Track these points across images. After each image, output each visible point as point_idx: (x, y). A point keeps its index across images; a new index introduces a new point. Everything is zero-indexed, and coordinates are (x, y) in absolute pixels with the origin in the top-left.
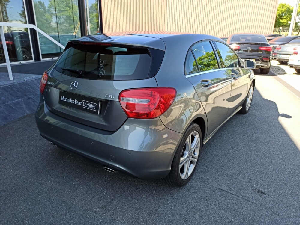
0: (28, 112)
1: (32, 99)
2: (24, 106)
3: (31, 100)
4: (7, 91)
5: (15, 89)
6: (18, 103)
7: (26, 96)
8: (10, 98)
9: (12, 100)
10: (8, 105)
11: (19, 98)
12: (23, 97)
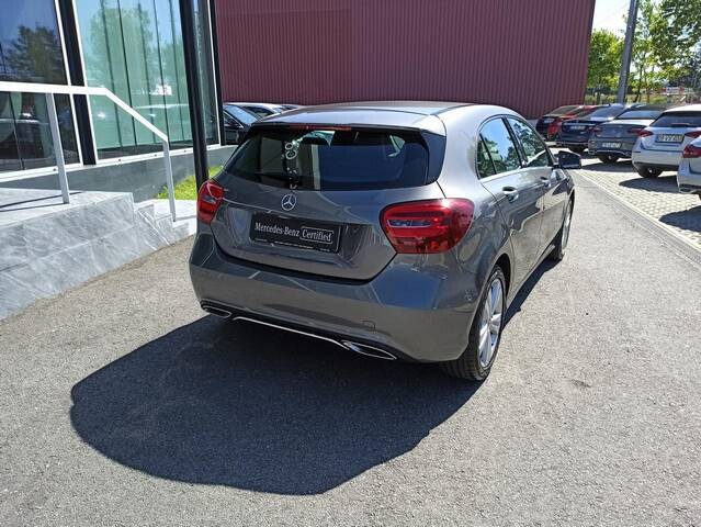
0: (99, 269)
1: (107, 242)
2: (93, 257)
3: (105, 245)
4: (63, 225)
5: (76, 221)
6: (83, 251)
7: (97, 235)
8: (69, 240)
9: (72, 243)
10: (65, 253)
11: (83, 239)
12: (91, 238)
